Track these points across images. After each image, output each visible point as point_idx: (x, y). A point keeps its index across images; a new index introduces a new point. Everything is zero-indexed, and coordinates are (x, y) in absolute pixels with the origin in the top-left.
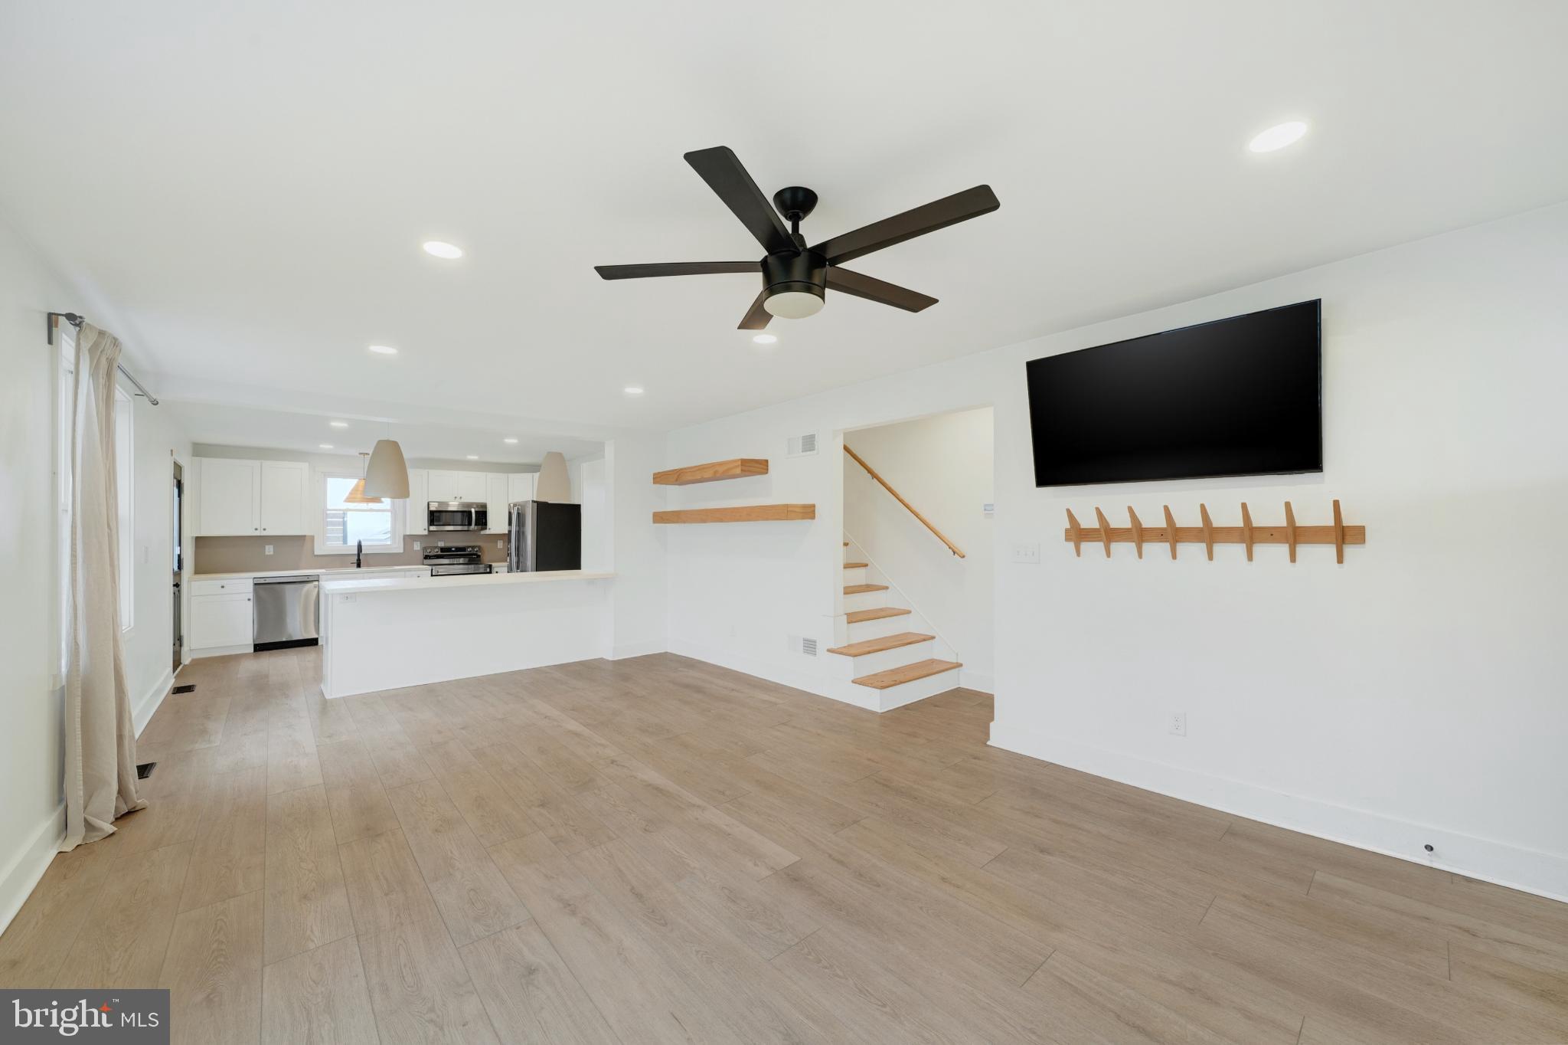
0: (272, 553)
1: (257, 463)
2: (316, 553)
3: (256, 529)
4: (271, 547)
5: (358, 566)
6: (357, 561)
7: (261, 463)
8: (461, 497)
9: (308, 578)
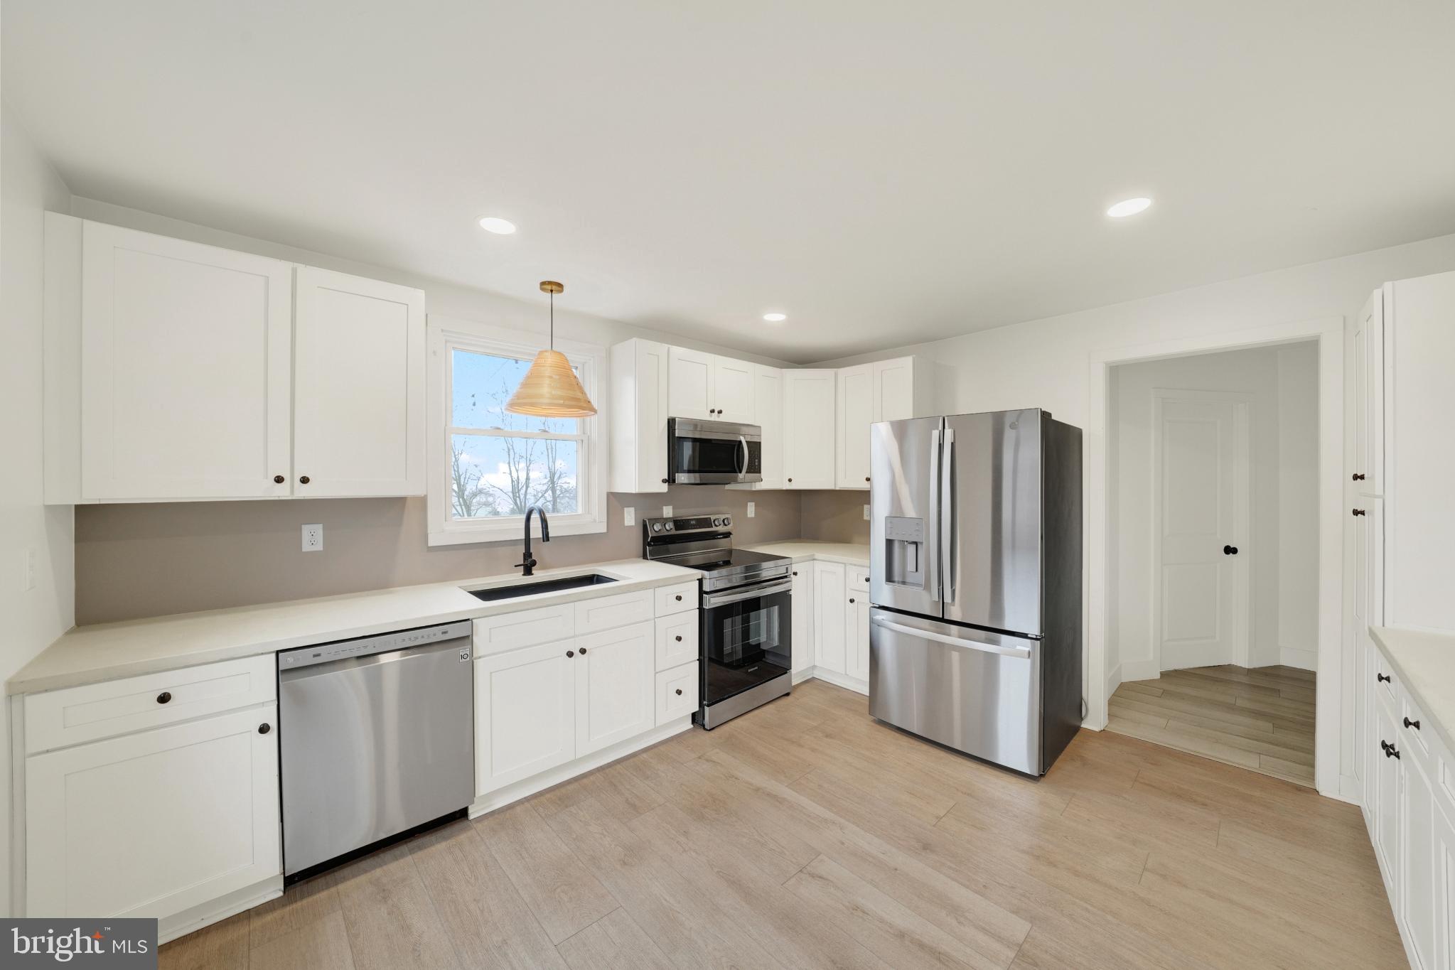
0: (319, 547)
1: (279, 269)
2: (431, 543)
3: (279, 480)
4: (318, 529)
5: (528, 571)
6: (525, 559)
7: (294, 272)
8: (720, 412)
9: (445, 633)
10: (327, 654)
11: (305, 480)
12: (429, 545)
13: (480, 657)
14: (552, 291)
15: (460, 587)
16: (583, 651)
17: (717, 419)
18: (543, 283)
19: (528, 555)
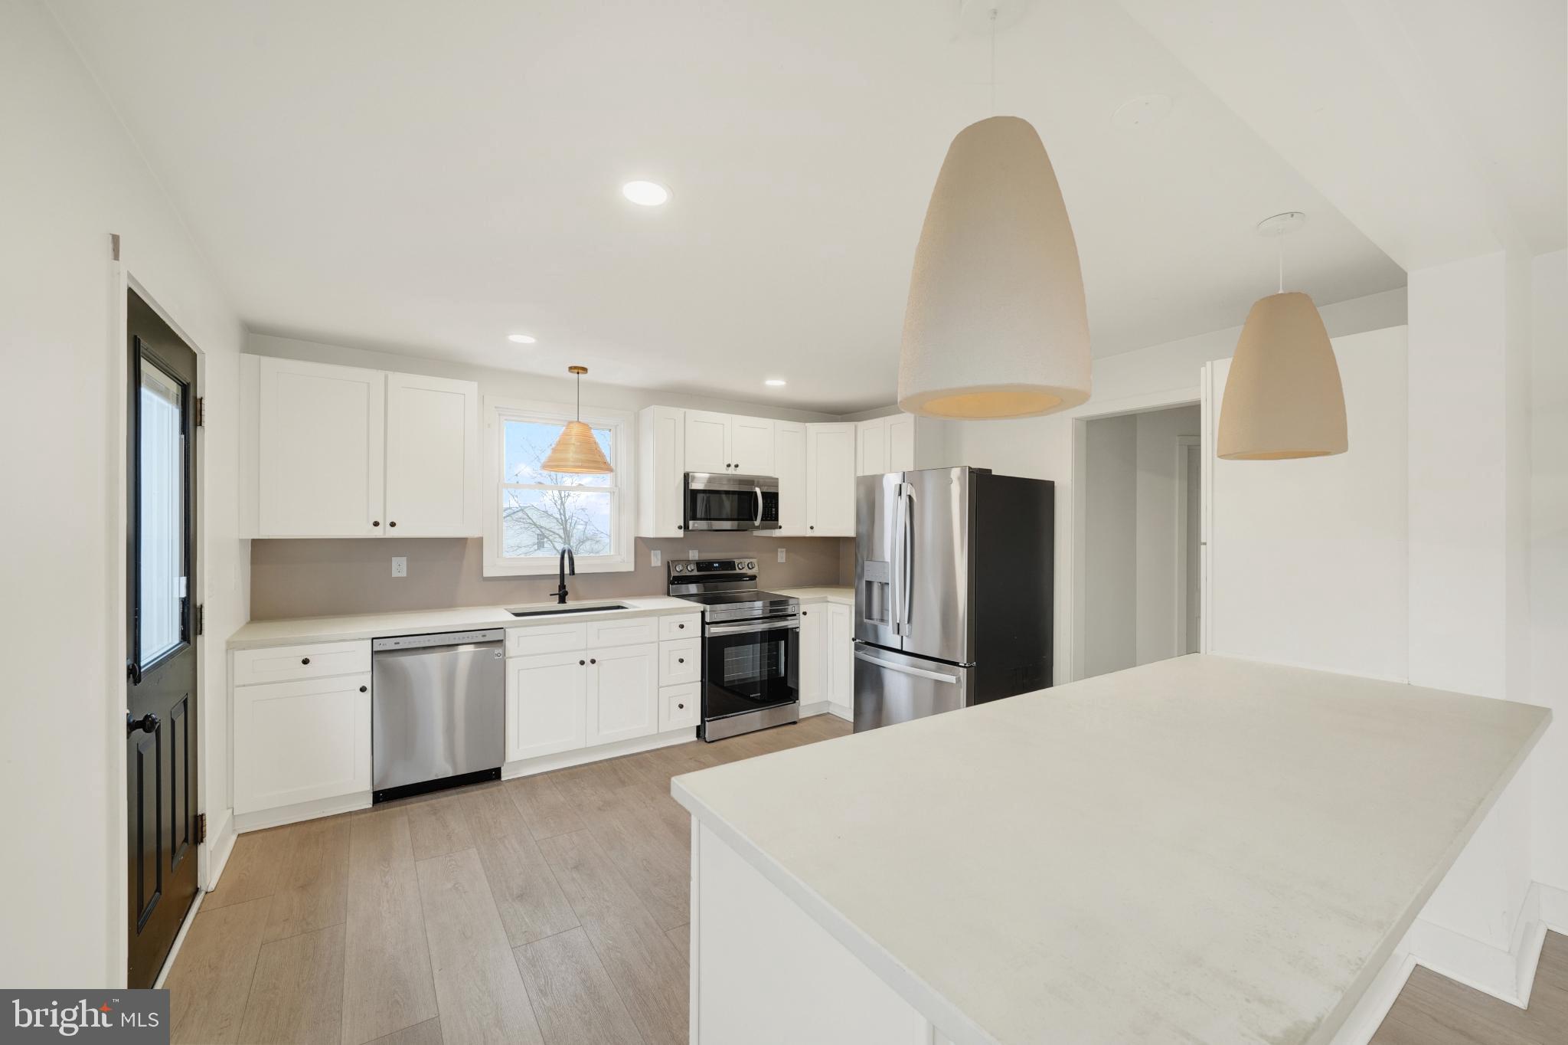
0: (404, 574)
1: (375, 376)
2: (486, 574)
3: (376, 524)
4: (403, 561)
5: (562, 600)
6: (560, 590)
7: (386, 378)
8: (737, 466)
9: (484, 636)
10: (404, 643)
11: (393, 525)
12: (484, 576)
13: (511, 658)
14: (578, 373)
15: (506, 609)
16: (593, 661)
17: (734, 472)
18: (571, 368)
19: (562, 587)
